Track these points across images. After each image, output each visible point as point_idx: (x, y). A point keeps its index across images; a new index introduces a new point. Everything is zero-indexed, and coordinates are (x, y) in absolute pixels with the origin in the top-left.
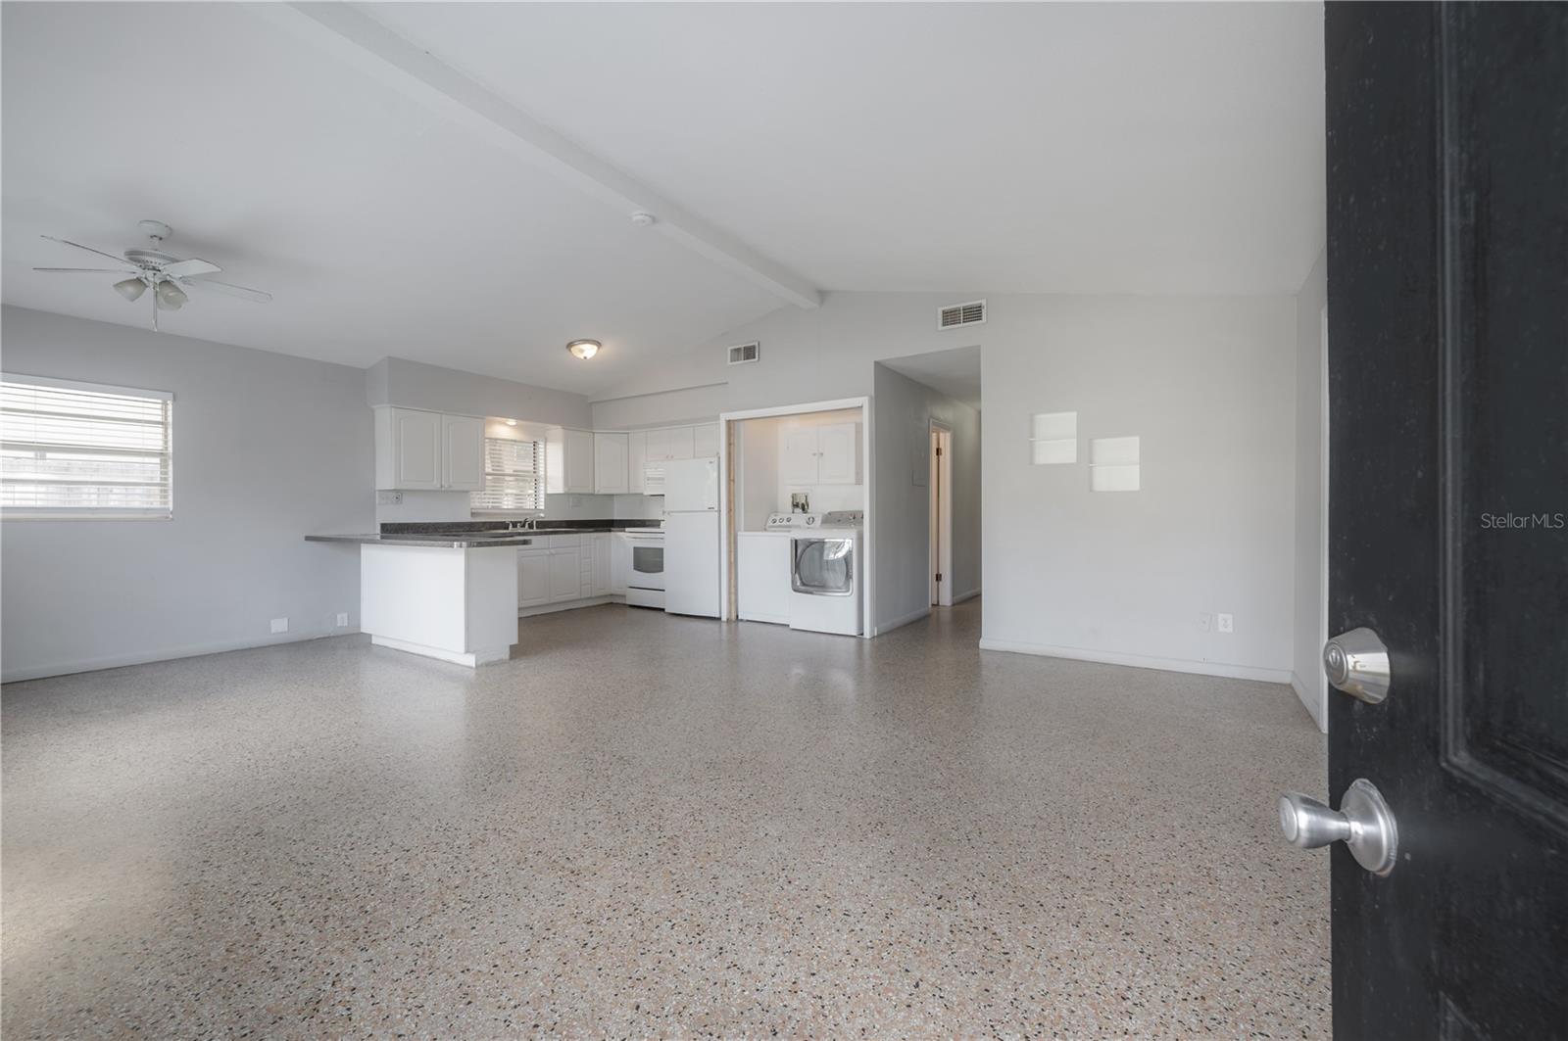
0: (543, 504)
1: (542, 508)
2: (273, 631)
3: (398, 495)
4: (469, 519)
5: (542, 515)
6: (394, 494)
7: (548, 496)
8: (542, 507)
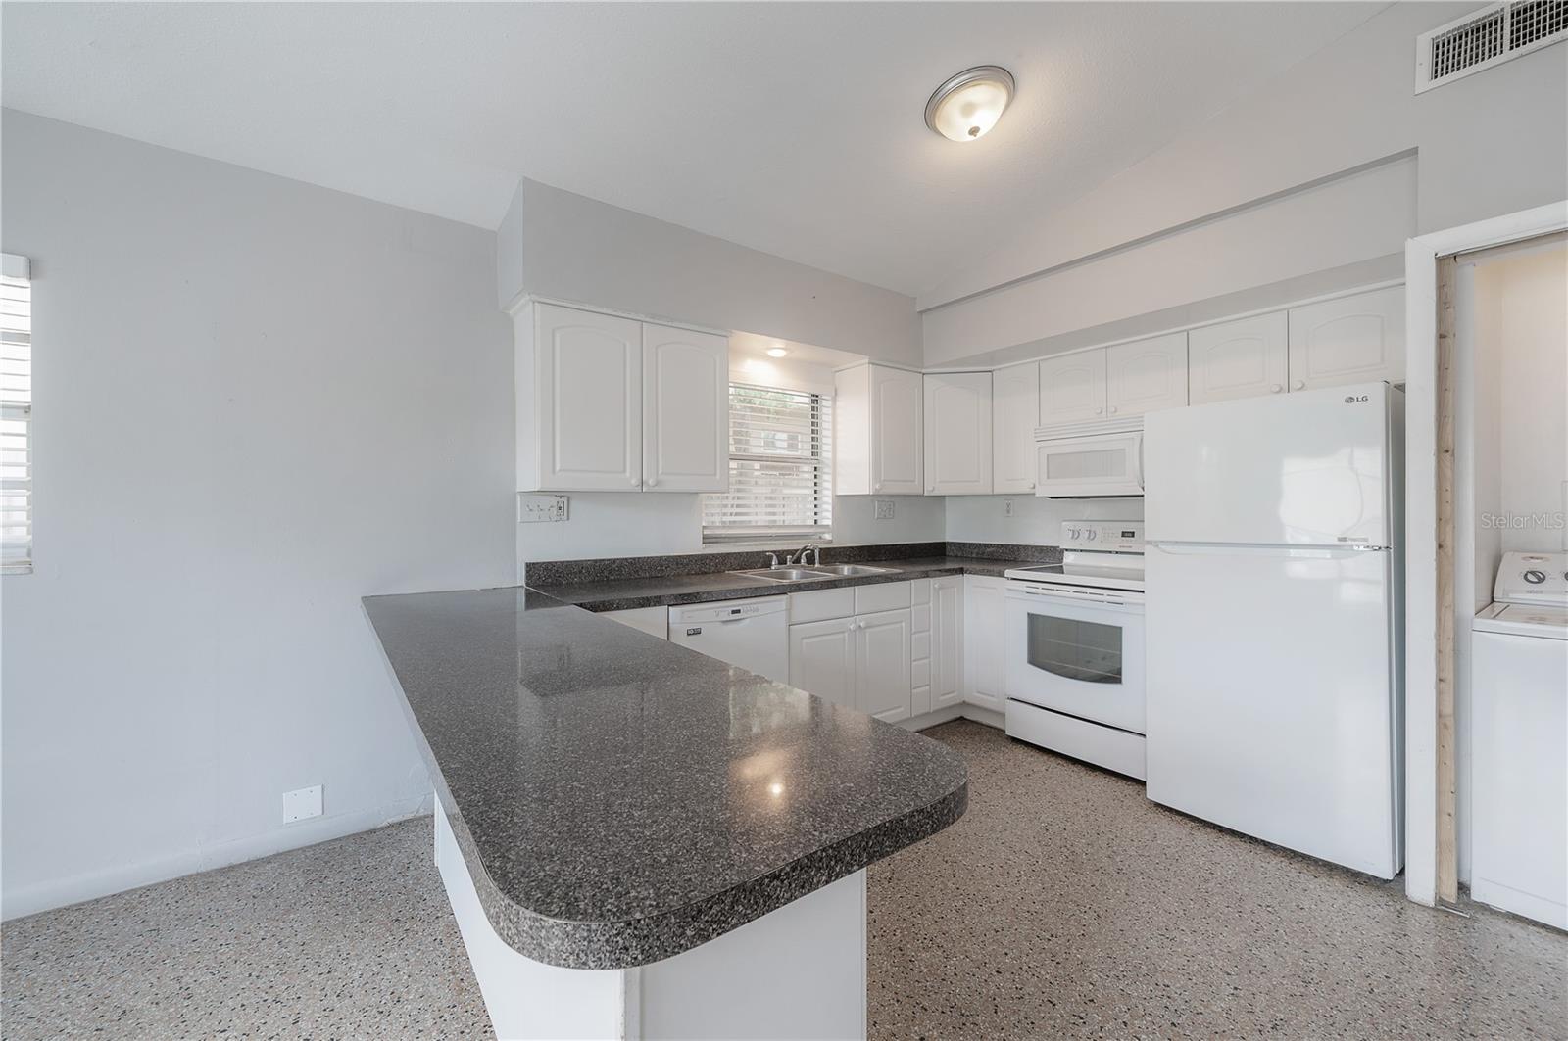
0: (829, 515)
1: (829, 522)
2: (287, 818)
3: (563, 501)
4: (697, 548)
5: (828, 536)
6: (553, 501)
7: (842, 501)
8: (827, 519)
